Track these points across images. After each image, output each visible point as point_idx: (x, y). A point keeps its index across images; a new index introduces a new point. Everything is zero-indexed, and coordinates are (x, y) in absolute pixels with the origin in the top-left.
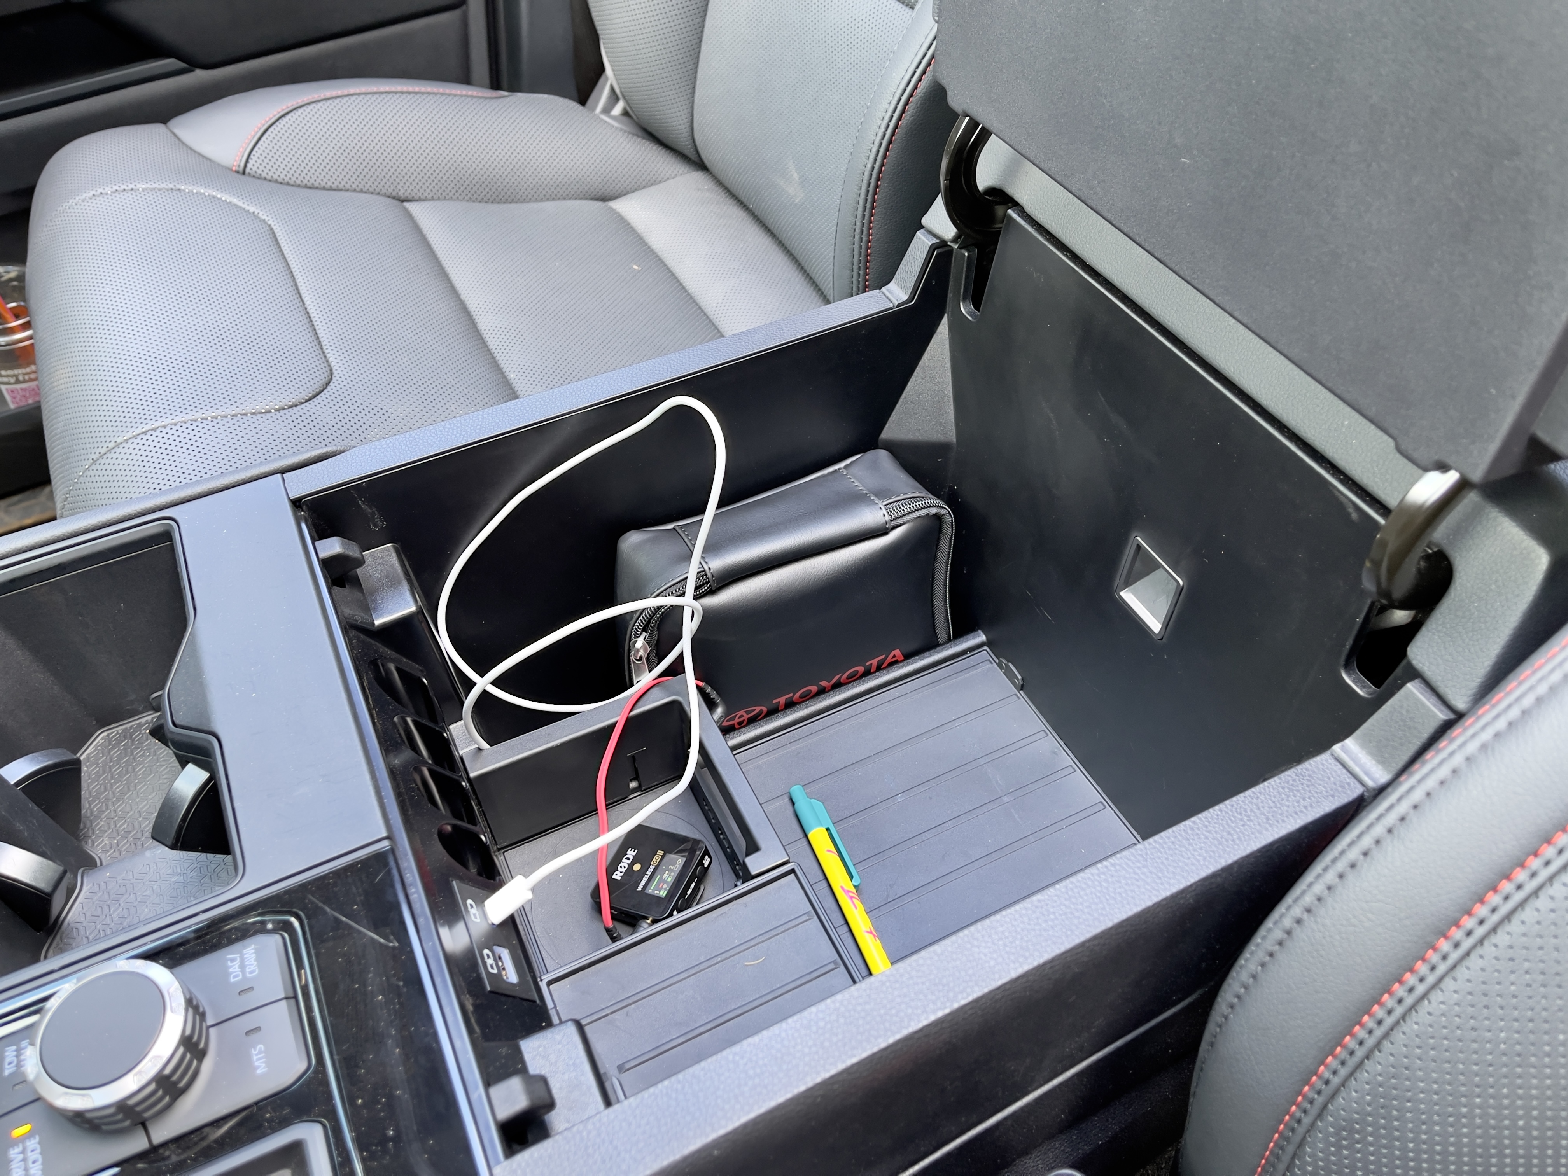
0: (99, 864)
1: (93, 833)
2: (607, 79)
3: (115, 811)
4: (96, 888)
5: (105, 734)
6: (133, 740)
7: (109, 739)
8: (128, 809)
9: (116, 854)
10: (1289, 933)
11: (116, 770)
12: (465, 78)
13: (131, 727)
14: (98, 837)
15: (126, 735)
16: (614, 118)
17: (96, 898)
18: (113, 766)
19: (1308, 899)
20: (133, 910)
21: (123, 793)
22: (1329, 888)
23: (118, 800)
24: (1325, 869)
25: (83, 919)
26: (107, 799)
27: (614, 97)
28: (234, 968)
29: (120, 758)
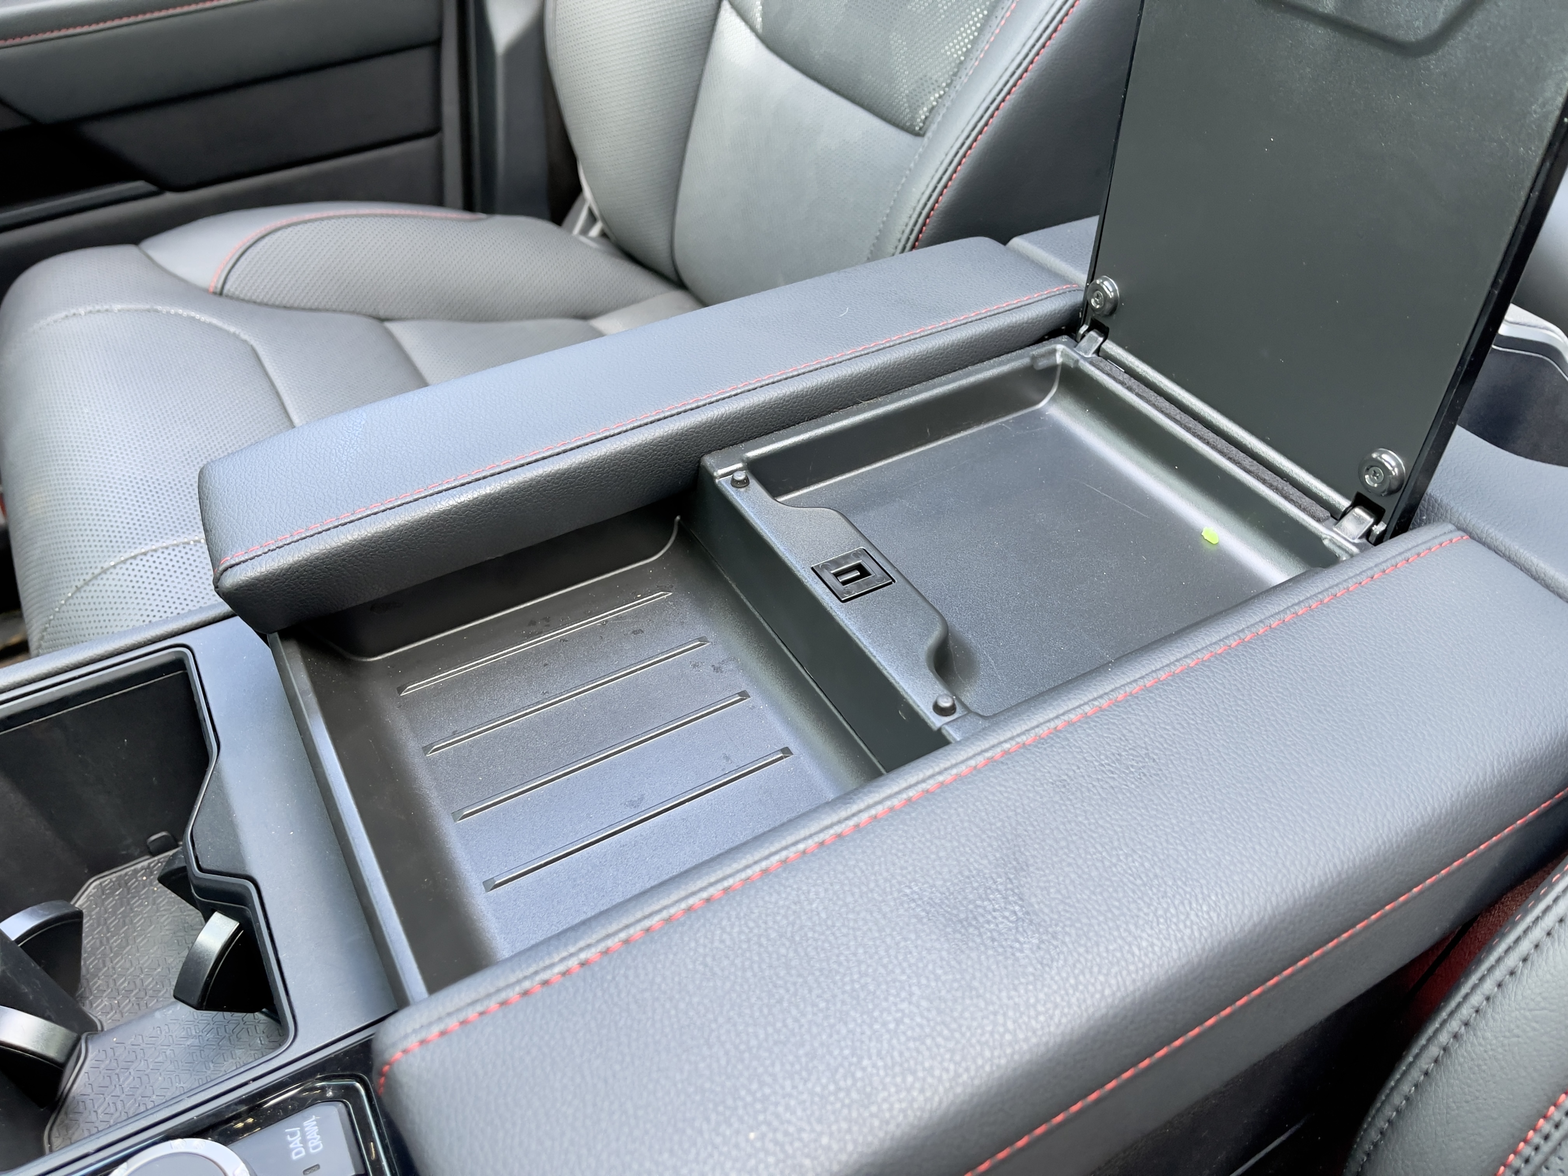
0: (99, 1028)
1: (91, 993)
2: (584, 200)
3: (114, 968)
4: (102, 1056)
5: (98, 882)
6: (129, 889)
7: (102, 889)
8: (128, 965)
9: (118, 1016)
10: (1445, 1049)
11: (113, 922)
12: (438, 200)
13: (126, 874)
14: (96, 998)
15: (122, 883)
16: (592, 239)
17: (102, 1066)
18: (109, 918)
19: (1466, 1012)
20: (145, 1078)
21: (121, 947)
22: (1488, 999)
23: (116, 956)
24: (1482, 979)
25: (89, 1091)
26: (104, 955)
27: (592, 218)
28: (295, 1142)
29: (115, 908)
